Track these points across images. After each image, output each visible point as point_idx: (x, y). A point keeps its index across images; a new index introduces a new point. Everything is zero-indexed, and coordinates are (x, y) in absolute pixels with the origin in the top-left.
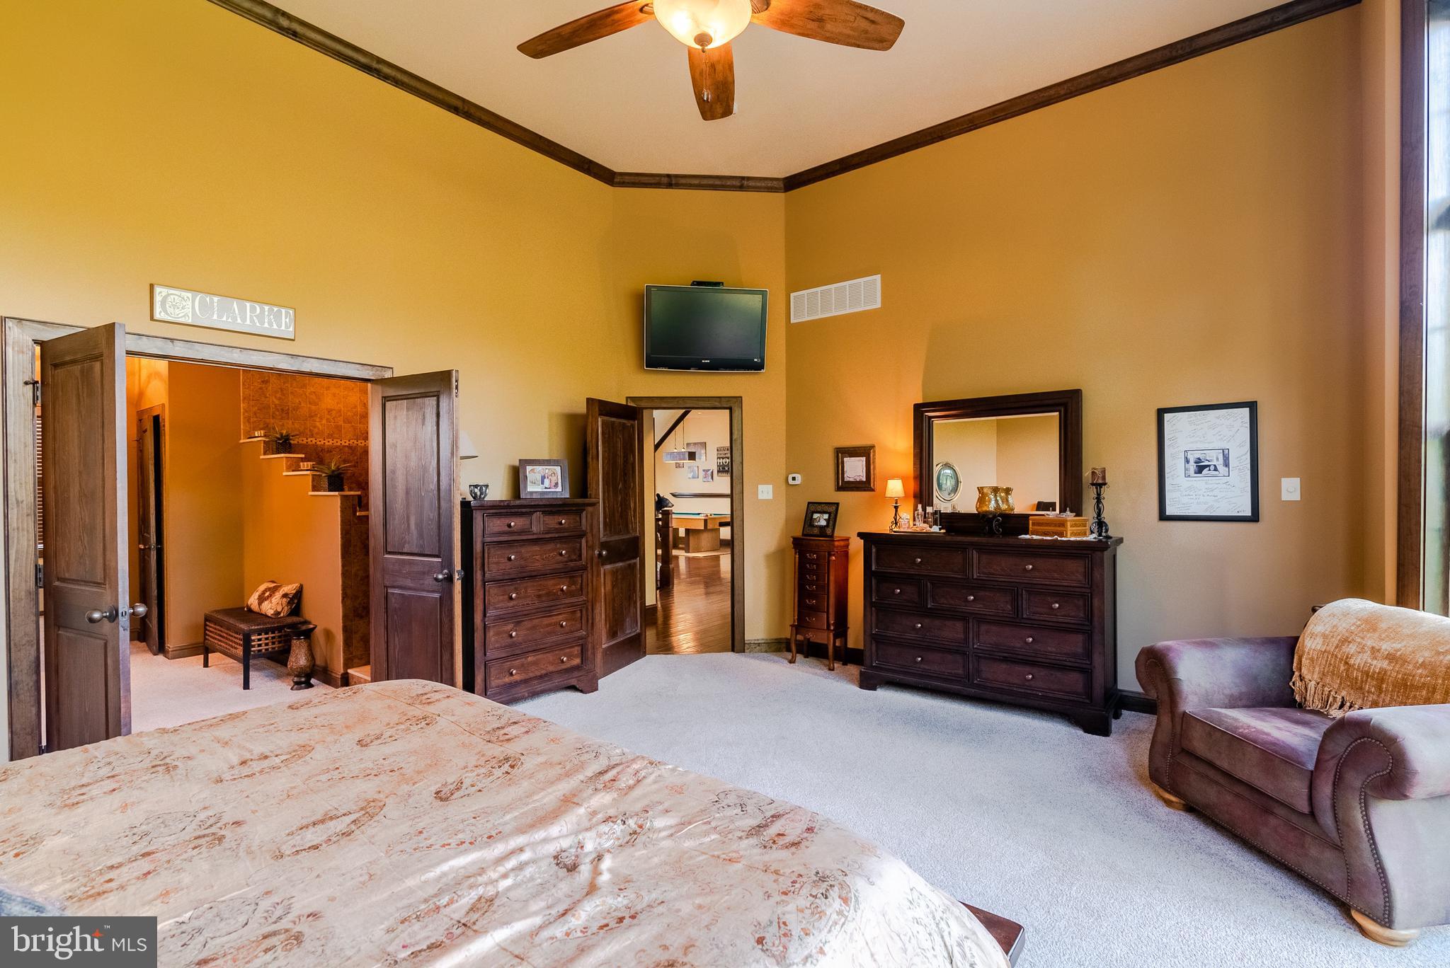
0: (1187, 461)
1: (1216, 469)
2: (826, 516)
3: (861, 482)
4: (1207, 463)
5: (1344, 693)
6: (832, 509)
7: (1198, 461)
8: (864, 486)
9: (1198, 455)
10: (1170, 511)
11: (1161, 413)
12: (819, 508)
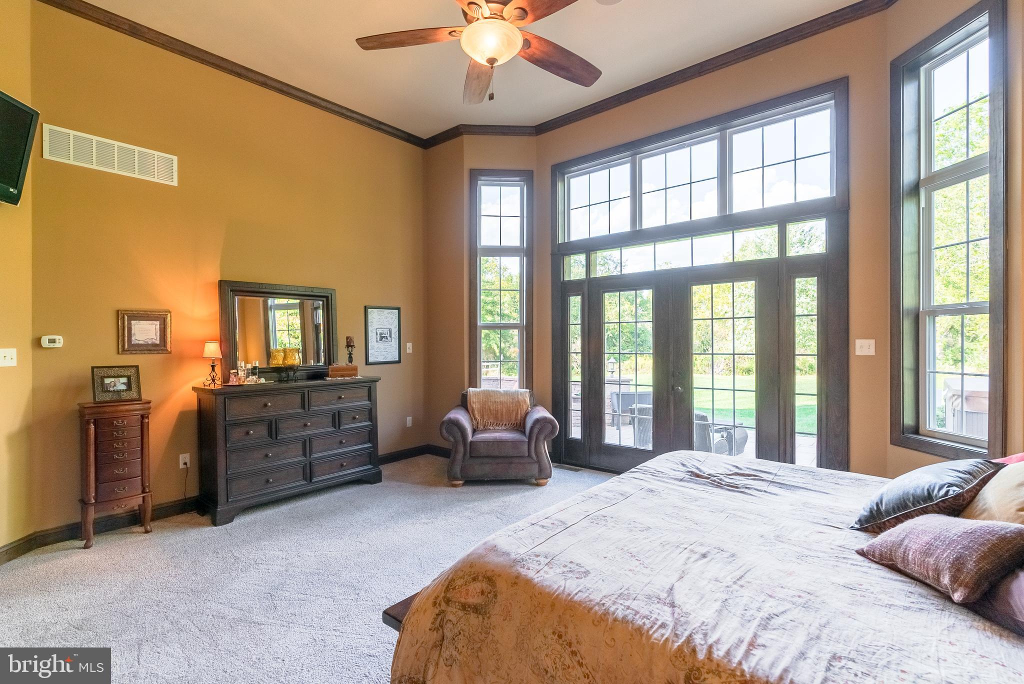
0: (377, 334)
1: (387, 339)
2: (124, 380)
3: (155, 345)
4: (384, 335)
5: (491, 421)
6: (131, 372)
7: (381, 334)
8: (160, 347)
9: (381, 331)
10: (371, 360)
11: (366, 309)
12: (112, 372)
